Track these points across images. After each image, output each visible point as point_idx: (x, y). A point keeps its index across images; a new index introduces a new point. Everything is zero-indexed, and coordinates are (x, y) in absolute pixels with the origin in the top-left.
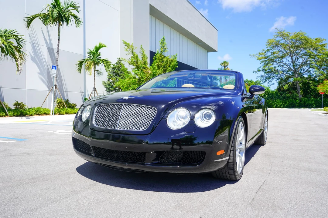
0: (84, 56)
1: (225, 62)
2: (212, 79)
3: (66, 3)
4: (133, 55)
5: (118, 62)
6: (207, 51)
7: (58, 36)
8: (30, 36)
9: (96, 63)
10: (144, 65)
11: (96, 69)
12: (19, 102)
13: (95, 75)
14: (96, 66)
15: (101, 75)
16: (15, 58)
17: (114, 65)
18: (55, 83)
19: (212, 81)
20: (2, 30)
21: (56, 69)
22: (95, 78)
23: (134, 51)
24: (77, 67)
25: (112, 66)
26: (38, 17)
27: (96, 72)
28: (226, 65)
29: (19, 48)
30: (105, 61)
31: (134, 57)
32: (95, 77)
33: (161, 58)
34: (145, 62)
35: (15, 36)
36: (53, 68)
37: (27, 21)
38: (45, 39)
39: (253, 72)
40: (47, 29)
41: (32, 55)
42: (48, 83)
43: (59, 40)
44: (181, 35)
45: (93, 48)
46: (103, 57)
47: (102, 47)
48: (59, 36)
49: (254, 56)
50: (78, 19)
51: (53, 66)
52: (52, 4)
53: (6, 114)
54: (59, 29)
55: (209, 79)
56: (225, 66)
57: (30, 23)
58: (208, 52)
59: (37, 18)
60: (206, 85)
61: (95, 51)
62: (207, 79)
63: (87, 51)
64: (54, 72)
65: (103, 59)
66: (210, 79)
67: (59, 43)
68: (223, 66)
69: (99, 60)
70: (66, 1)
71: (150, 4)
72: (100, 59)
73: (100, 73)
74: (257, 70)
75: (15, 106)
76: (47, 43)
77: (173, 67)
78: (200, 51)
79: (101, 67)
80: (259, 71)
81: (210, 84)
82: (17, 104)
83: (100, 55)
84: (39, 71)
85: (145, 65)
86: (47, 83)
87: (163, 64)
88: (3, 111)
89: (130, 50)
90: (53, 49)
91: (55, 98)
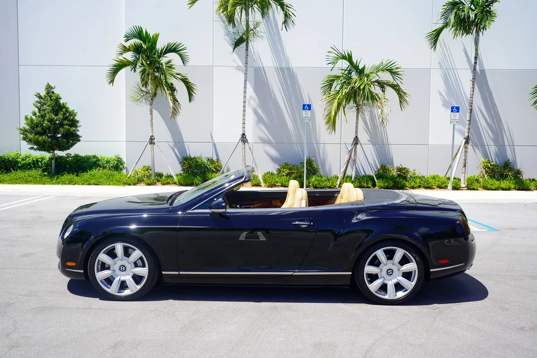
20: (377, 65)
21: (458, 111)
36: (452, 112)
43: (476, 58)
48: (477, 50)
51: (452, 108)
53: (374, 185)
54: (475, 38)
57: (437, 39)
64: (454, 117)
67: (476, 63)
75: (398, 172)
91: (465, 160)
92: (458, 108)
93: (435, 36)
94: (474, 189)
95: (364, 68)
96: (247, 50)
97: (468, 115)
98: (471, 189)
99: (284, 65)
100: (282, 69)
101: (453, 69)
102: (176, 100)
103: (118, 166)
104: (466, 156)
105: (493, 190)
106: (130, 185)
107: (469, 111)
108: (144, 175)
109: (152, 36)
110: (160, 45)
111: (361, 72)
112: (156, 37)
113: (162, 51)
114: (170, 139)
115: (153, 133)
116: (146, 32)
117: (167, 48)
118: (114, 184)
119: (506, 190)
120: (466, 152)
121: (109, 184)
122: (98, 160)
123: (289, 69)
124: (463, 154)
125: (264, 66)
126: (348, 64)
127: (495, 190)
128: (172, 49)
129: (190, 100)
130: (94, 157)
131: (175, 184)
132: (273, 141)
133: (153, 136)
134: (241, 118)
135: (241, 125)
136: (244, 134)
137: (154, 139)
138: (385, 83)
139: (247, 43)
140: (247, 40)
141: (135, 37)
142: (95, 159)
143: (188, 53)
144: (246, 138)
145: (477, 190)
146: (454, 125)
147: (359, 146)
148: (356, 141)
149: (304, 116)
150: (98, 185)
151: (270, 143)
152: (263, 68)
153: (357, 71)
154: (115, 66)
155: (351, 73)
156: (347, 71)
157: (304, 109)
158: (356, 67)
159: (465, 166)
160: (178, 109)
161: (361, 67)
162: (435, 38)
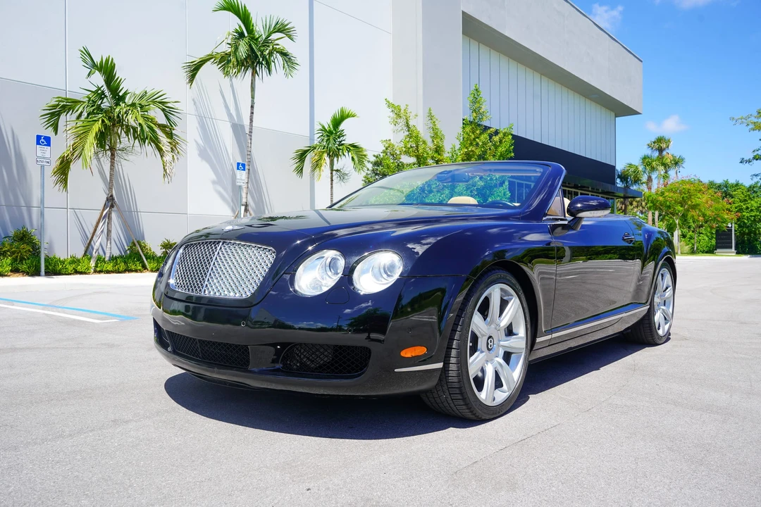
0: (312, 139)
1: (660, 140)
2: (627, 182)
3: (266, 26)
4: (408, 133)
5: (387, 149)
6: (613, 114)
7: (250, 99)
8: (195, 103)
9: (334, 154)
10: (436, 155)
11: (335, 168)
12: (172, 242)
13: (332, 180)
14: (335, 159)
15: (344, 181)
16: (160, 150)
17: (377, 157)
18: (244, 200)
19: (627, 188)
20: (137, 93)
21: (244, 170)
22: (332, 187)
23: (411, 123)
24: (293, 165)
25: (373, 159)
26: (212, 60)
27: (334, 172)
28: (664, 146)
29: (170, 129)
30: (352, 148)
31: (410, 136)
32: (332, 184)
33: (473, 136)
34: (438, 147)
35: (160, 103)
36: (238, 169)
37: (188, 70)
38: (227, 107)
39: (741, 162)
40: (232, 86)
41: (200, 142)
42: (232, 201)
43: (252, 107)
44: (545, 79)
45: (327, 122)
46: (348, 140)
47: (348, 116)
48: (253, 97)
49: (744, 120)
50: (289, 59)
51: (238, 164)
52: (237, 31)
53: (144, 267)
54: (252, 83)
55: (618, 181)
56: (661, 150)
57: (196, 74)
58: (616, 117)
59: (209, 63)
60: (610, 197)
61: (331, 127)
62: (614, 183)
63: (318, 127)
64: (242, 176)
65: (350, 145)
66: (621, 181)
67: (253, 113)
68: (656, 149)
69: (341, 147)
70: (266, 21)
71: (463, 12)
72: (343, 144)
73: (343, 176)
74: (751, 157)
75: (164, 250)
76: (230, 115)
77: (501, 155)
78: (596, 113)
79: (345, 162)
80: (757, 160)
81: (622, 195)
82: (167, 246)
83: (343, 136)
84: (213, 177)
85: (439, 154)
86: (230, 200)
87: (478, 152)
88: (138, 260)
89: (402, 122)
90: (242, 127)
92: (244, 165)
93: (194, 69)
95: (126, 93)
148: (111, 203)
149: (39, 154)
153: (113, 98)
155: (103, 99)
156: (96, 95)
157: (38, 143)
158: (114, 89)
162: (193, 70)
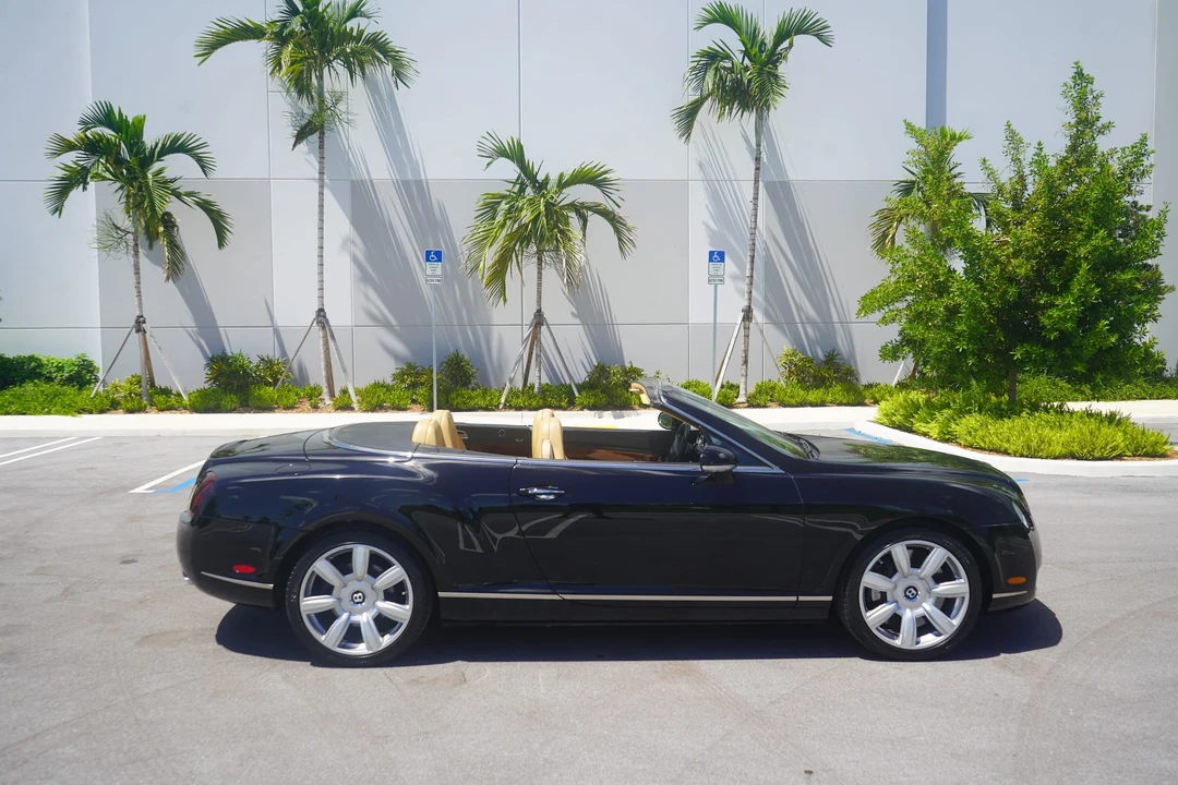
21: (722, 260)
36: (711, 260)
43: (757, 159)
48: (757, 144)
54: (756, 123)
57: (693, 121)
64: (716, 270)
90: (785, 184)
91: (746, 351)
92: (721, 255)
93: (689, 115)
94: (758, 406)
96: (321, 147)
97: (748, 266)
98: (754, 407)
99: (410, 176)
100: (406, 184)
101: (731, 181)
102: (175, 246)
103: (82, 375)
104: (747, 344)
105: (792, 406)
106: (91, 413)
107: (749, 259)
108: (130, 394)
109: (130, 120)
110: (150, 138)
111: (540, 187)
112: (140, 122)
113: (153, 150)
114: (188, 320)
115: (141, 311)
116: (120, 114)
117: (163, 145)
118: (58, 413)
119: (816, 405)
120: (747, 336)
121: (49, 413)
122: (40, 365)
123: (419, 183)
124: (741, 339)
125: (373, 177)
126: (519, 171)
127: (797, 406)
128: (176, 146)
129: (221, 244)
130: (32, 358)
131: (185, 408)
132: (393, 321)
133: (142, 316)
134: (316, 278)
135: (317, 293)
136: (321, 310)
137: (144, 322)
138: (589, 208)
139: (322, 134)
140: (322, 127)
141: (101, 123)
142: (33, 364)
143: (211, 152)
144: (325, 317)
145: (765, 407)
146: (716, 287)
147: (544, 328)
148: (539, 320)
149: (429, 272)
150: (24, 414)
151: (388, 326)
152: (371, 181)
153: (534, 187)
154: (63, 179)
155: (524, 189)
156: (518, 186)
157: (428, 260)
158: (532, 177)
159: (746, 362)
160: (180, 262)
161: (540, 178)
162: (688, 118)
